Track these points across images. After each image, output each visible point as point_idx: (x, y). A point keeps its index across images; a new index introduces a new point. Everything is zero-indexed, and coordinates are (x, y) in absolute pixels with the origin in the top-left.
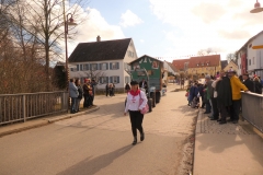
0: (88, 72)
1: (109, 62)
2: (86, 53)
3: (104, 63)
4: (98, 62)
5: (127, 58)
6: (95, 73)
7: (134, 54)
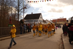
0: (29, 22)
2: (29, 17)
3: (33, 20)
5: (40, 19)
6: (31, 23)
7: (42, 18)
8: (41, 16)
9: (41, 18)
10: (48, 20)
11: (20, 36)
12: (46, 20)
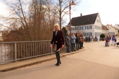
0: (77, 31)
1: (87, 26)
2: (76, 22)
3: (84, 26)
4: (81, 26)
5: (96, 23)
6: (80, 31)
7: (100, 21)
8: (97, 18)
9: (98, 22)
10: (111, 26)
11: (67, 56)
12: (108, 25)
